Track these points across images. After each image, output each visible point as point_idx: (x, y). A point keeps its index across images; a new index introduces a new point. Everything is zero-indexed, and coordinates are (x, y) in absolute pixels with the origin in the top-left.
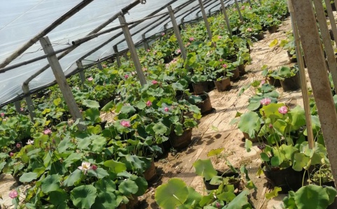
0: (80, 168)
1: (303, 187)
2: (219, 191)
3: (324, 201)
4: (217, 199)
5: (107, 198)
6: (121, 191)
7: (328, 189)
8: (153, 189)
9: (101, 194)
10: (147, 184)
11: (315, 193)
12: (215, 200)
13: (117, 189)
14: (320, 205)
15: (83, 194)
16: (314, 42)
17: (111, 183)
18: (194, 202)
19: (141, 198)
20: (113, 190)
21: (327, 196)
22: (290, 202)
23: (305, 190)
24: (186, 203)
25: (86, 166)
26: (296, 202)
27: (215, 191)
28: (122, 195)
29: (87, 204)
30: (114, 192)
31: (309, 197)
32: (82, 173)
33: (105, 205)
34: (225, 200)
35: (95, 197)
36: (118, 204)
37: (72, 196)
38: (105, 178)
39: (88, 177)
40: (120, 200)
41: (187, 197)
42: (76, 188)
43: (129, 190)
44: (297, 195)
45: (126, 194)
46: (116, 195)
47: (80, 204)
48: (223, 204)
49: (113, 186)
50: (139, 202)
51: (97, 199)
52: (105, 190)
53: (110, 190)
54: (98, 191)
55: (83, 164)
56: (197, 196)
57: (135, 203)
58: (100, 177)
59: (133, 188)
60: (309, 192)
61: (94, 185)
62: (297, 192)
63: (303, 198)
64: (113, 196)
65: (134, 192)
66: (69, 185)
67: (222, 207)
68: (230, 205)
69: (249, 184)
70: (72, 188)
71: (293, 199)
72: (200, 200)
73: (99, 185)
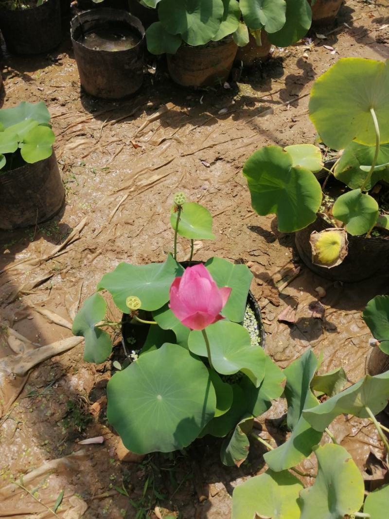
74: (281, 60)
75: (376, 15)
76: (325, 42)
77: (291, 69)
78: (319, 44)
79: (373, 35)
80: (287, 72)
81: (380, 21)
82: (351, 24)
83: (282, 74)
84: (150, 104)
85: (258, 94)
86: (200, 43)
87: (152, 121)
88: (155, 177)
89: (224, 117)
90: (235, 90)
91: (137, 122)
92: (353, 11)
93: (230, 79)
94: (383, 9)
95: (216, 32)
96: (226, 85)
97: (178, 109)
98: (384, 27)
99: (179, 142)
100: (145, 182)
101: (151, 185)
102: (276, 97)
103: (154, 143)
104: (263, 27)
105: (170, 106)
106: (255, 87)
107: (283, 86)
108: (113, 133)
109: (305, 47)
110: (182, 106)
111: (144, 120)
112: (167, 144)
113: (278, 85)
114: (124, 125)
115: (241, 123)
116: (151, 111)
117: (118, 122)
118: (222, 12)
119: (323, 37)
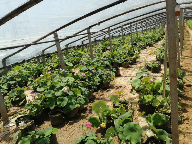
0: (63, 89)
1: (155, 114)
2: (119, 109)
3: (163, 121)
4: (118, 112)
5: (71, 104)
6: (78, 102)
7: (166, 116)
8: (90, 104)
9: (69, 101)
10: (89, 101)
11: (160, 117)
12: (117, 112)
13: (76, 101)
14: (161, 122)
15: (62, 100)
16: (174, 53)
17: (74, 98)
18: (108, 112)
19: (85, 106)
20: (75, 101)
21: (165, 119)
22: (149, 119)
23: (156, 115)
24: (104, 111)
25: (65, 89)
26: (151, 119)
27: (117, 109)
28: (78, 103)
29: (63, 105)
30: (75, 102)
31: (157, 118)
32: (63, 91)
33: (70, 106)
34: (121, 113)
35: (67, 102)
36: (76, 107)
37: (57, 100)
38: (72, 95)
39: (65, 94)
40: (77, 106)
41: (106, 109)
42: (59, 97)
43: (81, 102)
44: (152, 116)
45: (80, 103)
46: (76, 103)
47: (60, 104)
48: (120, 115)
49: (75, 99)
50: (84, 108)
51: (67, 103)
52: (71, 100)
53: (73, 101)
54: (68, 100)
55: (64, 88)
56: (109, 109)
57: (83, 108)
58: (70, 94)
59: (83, 102)
60: (157, 116)
61: (67, 97)
62: (152, 115)
63: (154, 118)
64: (74, 103)
65: (83, 103)
66: (57, 96)
67: (120, 116)
68: (123, 115)
69: (132, 108)
70: (58, 97)
71: (150, 118)
72: (111, 111)
73: (69, 98)
74: (86, 108)
75: (100, 95)
76: (93, 102)
77: (89, 108)
78: (92, 103)
79: (100, 98)
80: (88, 109)
81: (100, 96)
82: (96, 98)
83: (87, 110)
84: (66, 123)
85: (85, 114)
86: (73, 109)
87: (68, 125)
88: (73, 133)
89: (80, 120)
90: (81, 115)
91: (65, 126)
92: (95, 96)
93: (79, 114)
94: (100, 94)
95: (75, 107)
96: (79, 115)
97: (72, 122)
98: (101, 96)
99: (74, 126)
100: (71, 135)
101: (73, 135)
102: (88, 113)
103: (70, 128)
104: (82, 104)
105: (70, 122)
106: (84, 113)
107: (89, 111)
108: (61, 130)
109: (89, 104)
110: (72, 121)
111: (66, 126)
112: (72, 127)
113: (87, 112)
114: (63, 128)
115: (84, 120)
116: (66, 124)
117: (61, 128)
118: (75, 104)
119: (92, 101)
